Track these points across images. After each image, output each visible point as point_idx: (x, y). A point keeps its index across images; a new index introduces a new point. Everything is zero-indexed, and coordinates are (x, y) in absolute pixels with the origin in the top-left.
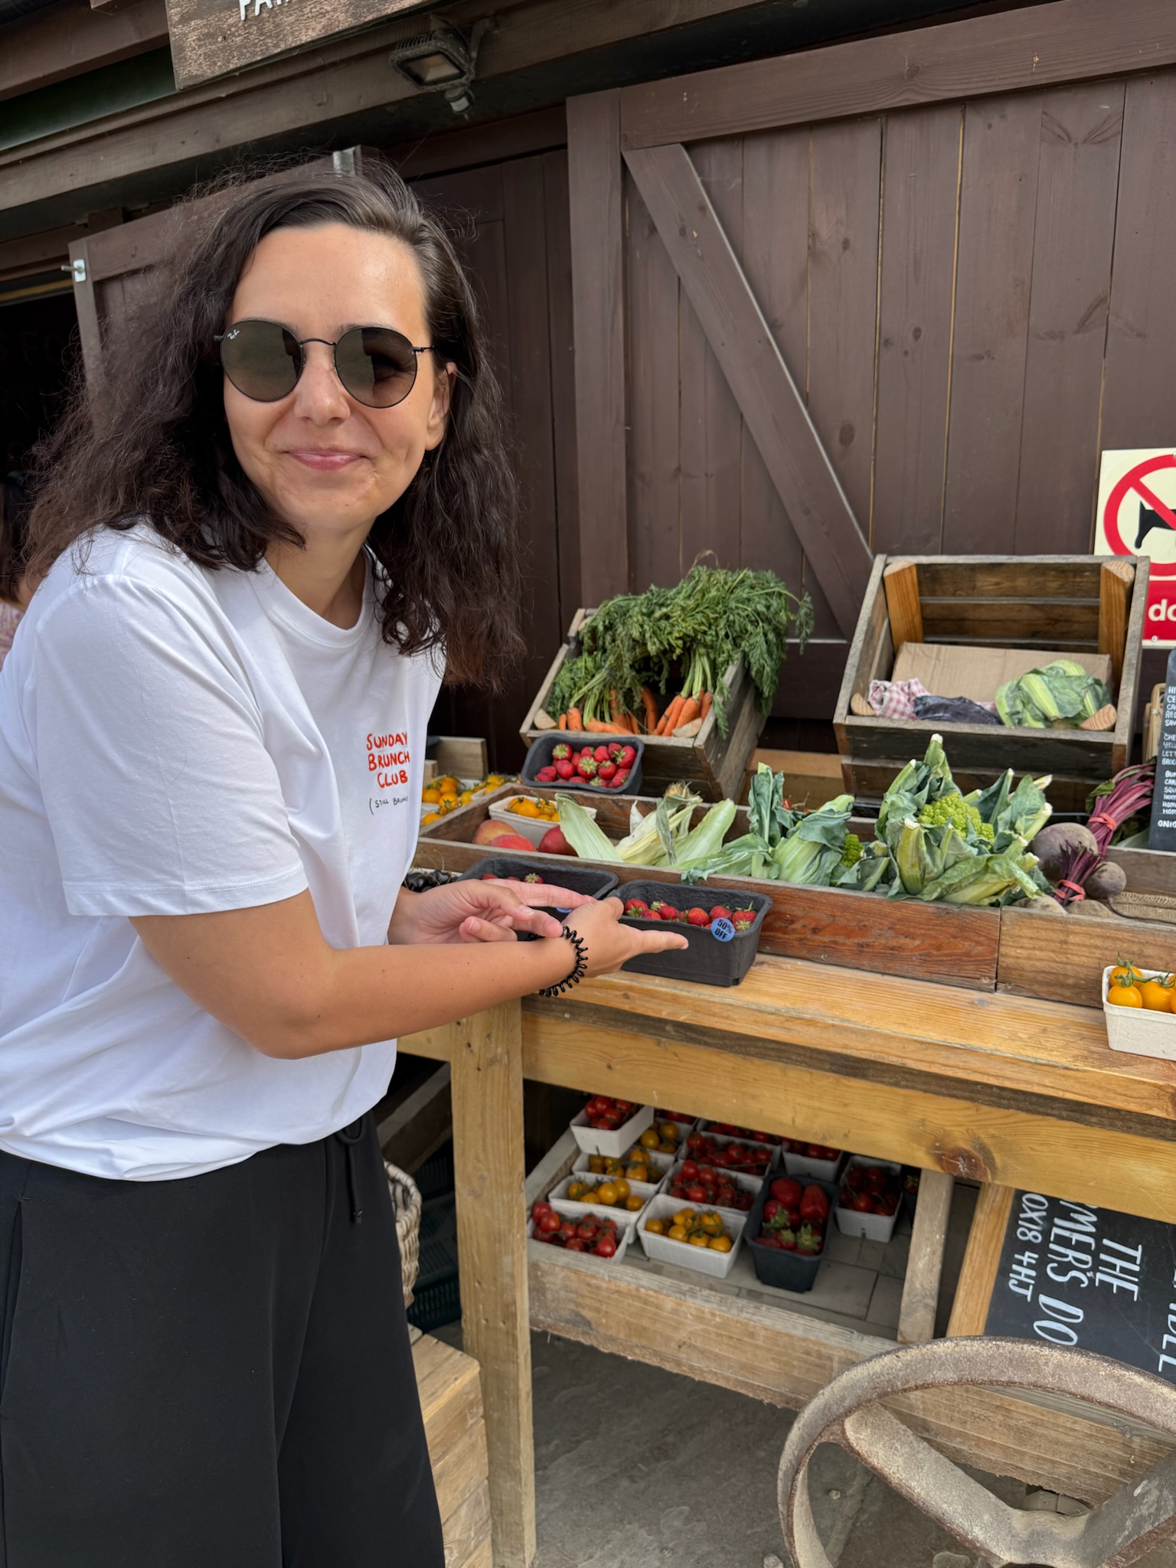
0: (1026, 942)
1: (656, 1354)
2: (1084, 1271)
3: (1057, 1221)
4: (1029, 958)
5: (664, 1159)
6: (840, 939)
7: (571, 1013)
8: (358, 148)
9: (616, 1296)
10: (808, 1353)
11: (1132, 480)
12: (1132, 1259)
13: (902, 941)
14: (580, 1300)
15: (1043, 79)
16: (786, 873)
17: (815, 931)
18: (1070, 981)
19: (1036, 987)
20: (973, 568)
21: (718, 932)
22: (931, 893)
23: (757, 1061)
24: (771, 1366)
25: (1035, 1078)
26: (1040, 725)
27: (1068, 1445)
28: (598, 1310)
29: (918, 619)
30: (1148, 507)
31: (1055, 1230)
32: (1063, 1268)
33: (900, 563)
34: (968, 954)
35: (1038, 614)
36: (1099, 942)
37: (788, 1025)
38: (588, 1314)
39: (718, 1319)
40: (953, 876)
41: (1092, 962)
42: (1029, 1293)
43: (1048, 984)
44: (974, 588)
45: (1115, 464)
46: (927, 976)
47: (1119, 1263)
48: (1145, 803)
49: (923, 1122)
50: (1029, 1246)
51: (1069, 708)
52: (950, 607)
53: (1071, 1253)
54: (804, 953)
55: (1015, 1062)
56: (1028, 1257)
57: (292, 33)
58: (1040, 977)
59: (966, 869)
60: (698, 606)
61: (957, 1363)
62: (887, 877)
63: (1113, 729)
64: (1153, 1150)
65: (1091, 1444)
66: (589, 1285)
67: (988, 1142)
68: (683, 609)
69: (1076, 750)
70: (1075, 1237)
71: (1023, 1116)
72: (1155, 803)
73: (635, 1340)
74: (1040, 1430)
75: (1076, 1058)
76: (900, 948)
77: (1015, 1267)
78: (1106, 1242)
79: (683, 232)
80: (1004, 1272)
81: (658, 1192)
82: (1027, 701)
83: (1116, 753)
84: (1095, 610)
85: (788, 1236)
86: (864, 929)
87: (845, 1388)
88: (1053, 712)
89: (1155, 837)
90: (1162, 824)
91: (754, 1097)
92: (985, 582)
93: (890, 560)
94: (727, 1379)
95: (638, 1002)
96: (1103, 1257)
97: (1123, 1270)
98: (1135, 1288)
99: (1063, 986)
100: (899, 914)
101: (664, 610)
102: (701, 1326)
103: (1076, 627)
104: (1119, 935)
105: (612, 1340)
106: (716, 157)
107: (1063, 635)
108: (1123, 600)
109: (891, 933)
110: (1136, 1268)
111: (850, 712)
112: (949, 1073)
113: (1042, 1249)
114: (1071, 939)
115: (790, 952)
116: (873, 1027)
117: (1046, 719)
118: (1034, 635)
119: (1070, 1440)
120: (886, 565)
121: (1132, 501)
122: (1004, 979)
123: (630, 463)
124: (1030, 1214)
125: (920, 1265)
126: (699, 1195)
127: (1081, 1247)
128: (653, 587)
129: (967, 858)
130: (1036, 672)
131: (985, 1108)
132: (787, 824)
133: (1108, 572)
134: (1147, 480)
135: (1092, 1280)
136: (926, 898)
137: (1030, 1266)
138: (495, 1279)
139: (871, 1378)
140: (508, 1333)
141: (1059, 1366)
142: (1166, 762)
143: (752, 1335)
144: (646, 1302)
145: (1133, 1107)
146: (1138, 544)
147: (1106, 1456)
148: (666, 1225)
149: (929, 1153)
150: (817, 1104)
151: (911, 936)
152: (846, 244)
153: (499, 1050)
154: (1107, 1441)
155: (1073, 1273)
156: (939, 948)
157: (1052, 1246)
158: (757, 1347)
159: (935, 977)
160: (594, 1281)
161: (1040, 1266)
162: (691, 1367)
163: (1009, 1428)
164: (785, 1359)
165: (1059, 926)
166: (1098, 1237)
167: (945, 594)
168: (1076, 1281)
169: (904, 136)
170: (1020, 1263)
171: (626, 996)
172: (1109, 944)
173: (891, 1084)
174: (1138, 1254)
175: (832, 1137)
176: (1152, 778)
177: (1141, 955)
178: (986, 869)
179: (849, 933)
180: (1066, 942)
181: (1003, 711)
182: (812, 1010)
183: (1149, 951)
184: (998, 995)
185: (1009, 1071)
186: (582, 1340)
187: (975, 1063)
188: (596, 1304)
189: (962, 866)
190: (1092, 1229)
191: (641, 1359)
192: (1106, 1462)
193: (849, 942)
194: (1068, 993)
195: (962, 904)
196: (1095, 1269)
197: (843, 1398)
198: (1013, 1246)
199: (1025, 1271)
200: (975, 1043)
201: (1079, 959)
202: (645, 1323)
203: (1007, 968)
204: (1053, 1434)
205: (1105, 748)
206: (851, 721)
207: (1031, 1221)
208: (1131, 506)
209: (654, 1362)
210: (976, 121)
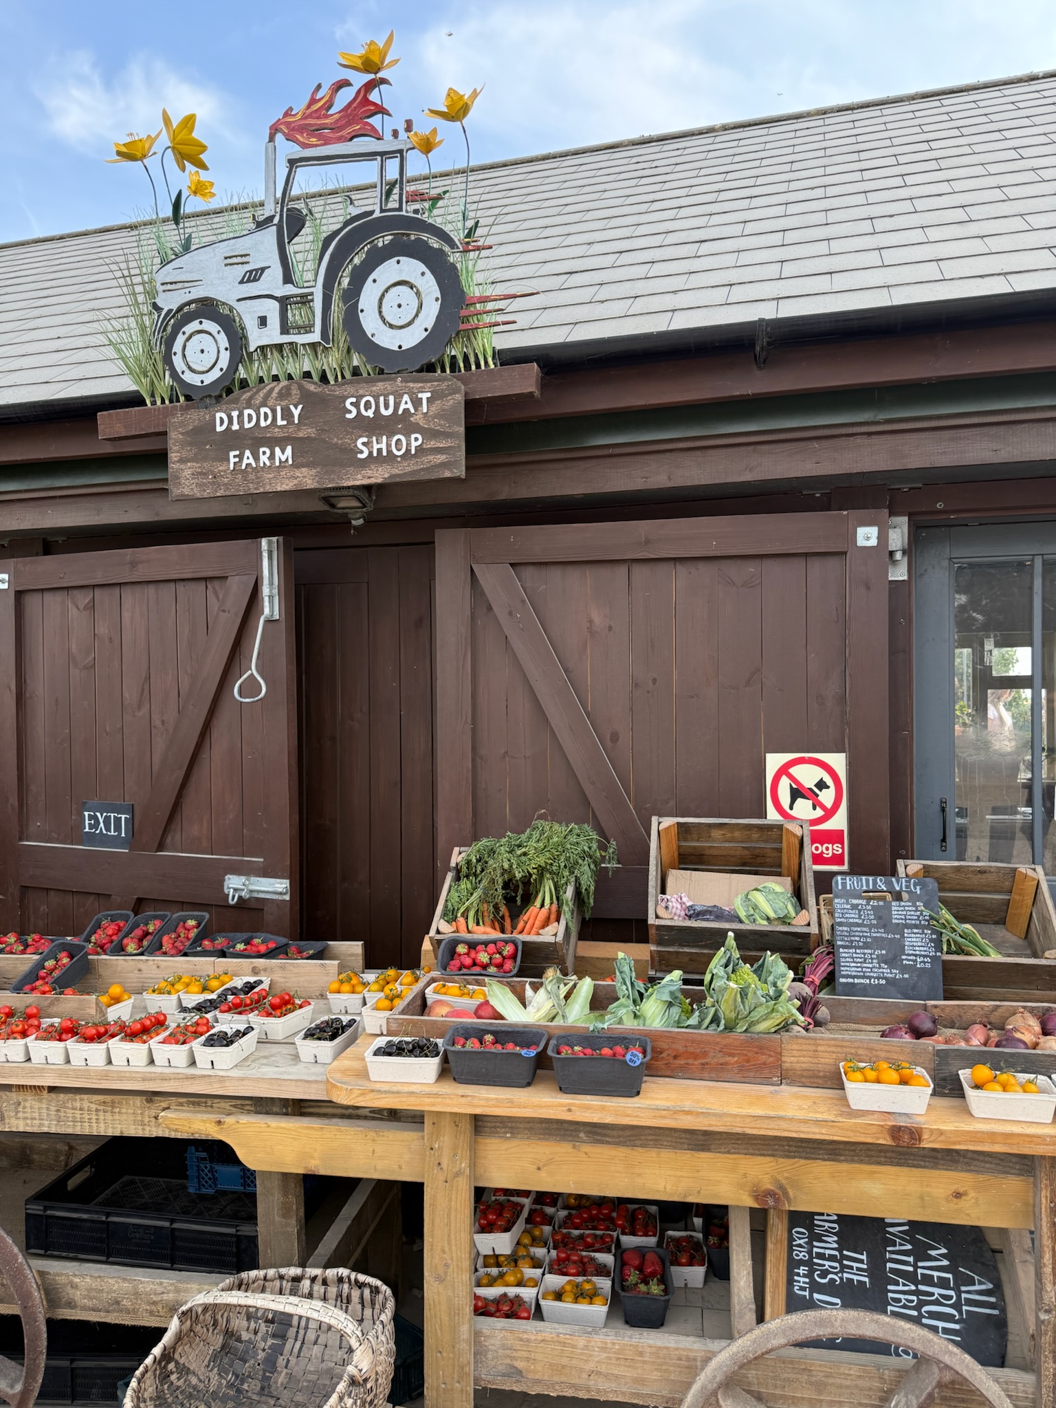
0: (795, 1053)
1: (573, 1386)
2: (836, 1274)
3: (815, 1243)
4: (797, 1062)
5: (539, 1252)
6: (690, 1061)
7: (512, 1133)
8: (281, 539)
9: (542, 1345)
10: (680, 1359)
11: (784, 770)
12: (861, 1261)
13: (728, 1059)
14: (515, 1354)
15: (719, 554)
16: (648, 1022)
17: (675, 1057)
18: (821, 1074)
19: (803, 1080)
20: (709, 825)
21: (631, 1060)
22: (742, 1027)
23: (640, 1149)
24: (656, 1375)
25: (817, 1130)
26: (765, 923)
27: (847, 1387)
28: (528, 1359)
29: (676, 854)
30: (794, 786)
31: (815, 1250)
32: (824, 1274)
33: (668, 822)
34: (764, 1064)
35: (746, 852)
36: (834, 1049)
37: (676, 1116)
38: (520, 1365)
39: (617, 1347)
40: (756, 1015)
41: (831, 1061)
42: (807, 1293)
43: (809, 1077)
44: (710, 837)
45: (774, 761)
46: (743, 1080)
47: (855, 1265)
48: (831, 968)
49: (745, 1175)
50: (801, 1263)
51: (780, 912)
52: (695, 848)
53: (827, 1263)
54: (668, 1073)
55: (805, 1121)
56: (802, 1270)
58: (805, 1073)
59: (761, 1011)
60: (545, 847)
61: (784, 1332)
62: (715, 1020)
63: (809, 925)
64: (875, 1172)
65: (860, 1383)
66: (521, 1340)
67: (783, 1182)
68: (536, 849)
69: (790, 937)
70: (828, 1252)
71: (803, 1162)
72: (836, 968)
73: (556, 1379)
74: (831, 1381)
75: (836, 1116)
76: (726, 1064)
77: (796, 1278)
78: (845, 1252)
79: (510, 613)
80: (790, 1282)
81: (543, 1274)
82: (755, 907)
83: (813, 939)
84: (780, 850)
85: (643, 1287)
86: (705, 1054)
87: (715, 1370)
88: (772, 915)
89: (839, 988)
90: (842, 980)
91: (639, 1175)
92: (716, 834)
93: (661, 820)
94: (623, 1393)
95: (578, 1113)
96: (845, 1262)
97: (858, 1269)
98: (866, 1280)
99: (818, 1077)
100: (724, 1042)
101: (524, 850)
102: (605, 1355)
103: (768, 860)
104: (844, 1044)
105: (538, 1381)
106: (529, 572)
107: (761, 865)
108: (798, 846)
109: (721, 1054)
110: (865, 1267)
111: (657, 917)
112: (770, 1133)
113: (809, 1263)
114: (820, 1048)
115: (660, 1074)
116: (725, 1111)
117: (768, 919)
118: (744, 865)
119: (848, 1383)
120: (659, 823)
121: (785, 783)
122: (788, 1077)
123: (474, 748)
124: (799, 1242)
125: (742, 1284)
126: (573, 1271)
127: (832, 1258)
128: (509, 833)
129: (761, 1005)
130: (756, 889)
131: (781, 1160)
132: (643, 991)
133: (787, 829)
134: (792, 771)
135: (841, 1279)
136: (739, 1030)
137: (804, 1276)
138: (453, 1347)
139: (731, 1357)
140: (462, 1390)
141: (843, 1320)
142: (839, 943)
143: (641, 1354)
144: (564, 1344)
145: (869, 1140)
146: (791, 808)
147: (870, 1389)
148: (558, 1296)
149: (749, 1195)
150: (680, 1173)
151: (732, 1055)
152: (610, 628)
153: (463, 1165)
154: (870, 1378)
155: (831, 1276)
156: (748, 1061)
157: (815, 1260)
158: (644, 1362)
159: (747, 1080)
160: (525, 1336)
161: (810, 1275)
162: (598, 1391)
163: (811, 1383)
164: (664, 1367)
165: (812, 1042)
166: (840, 1250)
167: (692, 840)
168: (832, 1280)
169: (639, 572)
170: (798, 1275)
171: (570, 1110)
172: (839, 1050)
173: (725, 1153)
174: (864, 1257)
175: (690, 1195)
176: (833, 953)
177: (856, 1054)
178: (773, 1010)
179: (695, 1056)
180: (817, 1051)
181: (742, 914)
182: (688, 1105)
183: (860, 1052)
184: (783, 1087)
185: (803, 1128)
186: (515, 1388)
187: (784, 1125)
188: (525, 1354)
189: (759, 1009)
190: (835, 1245)
191: (561, 1394)
192: (871, 1393)
193: (696, 1062)
194: (821, 1081)
195: (760, 1033)
196: (842, 1271)
197: (715, 1377)
198: (793, 1264)
199: (802, 1279)
200: (782, 1113)
201: (825, 1060)
202: (564, 1361)
203: (787, 1070)
204: (838, 1381)
205: (807, 935)
206: (659, 922)
207: (800, 1246)
208: (784, 785)
209: (569, 1393)
210: (682, 570)
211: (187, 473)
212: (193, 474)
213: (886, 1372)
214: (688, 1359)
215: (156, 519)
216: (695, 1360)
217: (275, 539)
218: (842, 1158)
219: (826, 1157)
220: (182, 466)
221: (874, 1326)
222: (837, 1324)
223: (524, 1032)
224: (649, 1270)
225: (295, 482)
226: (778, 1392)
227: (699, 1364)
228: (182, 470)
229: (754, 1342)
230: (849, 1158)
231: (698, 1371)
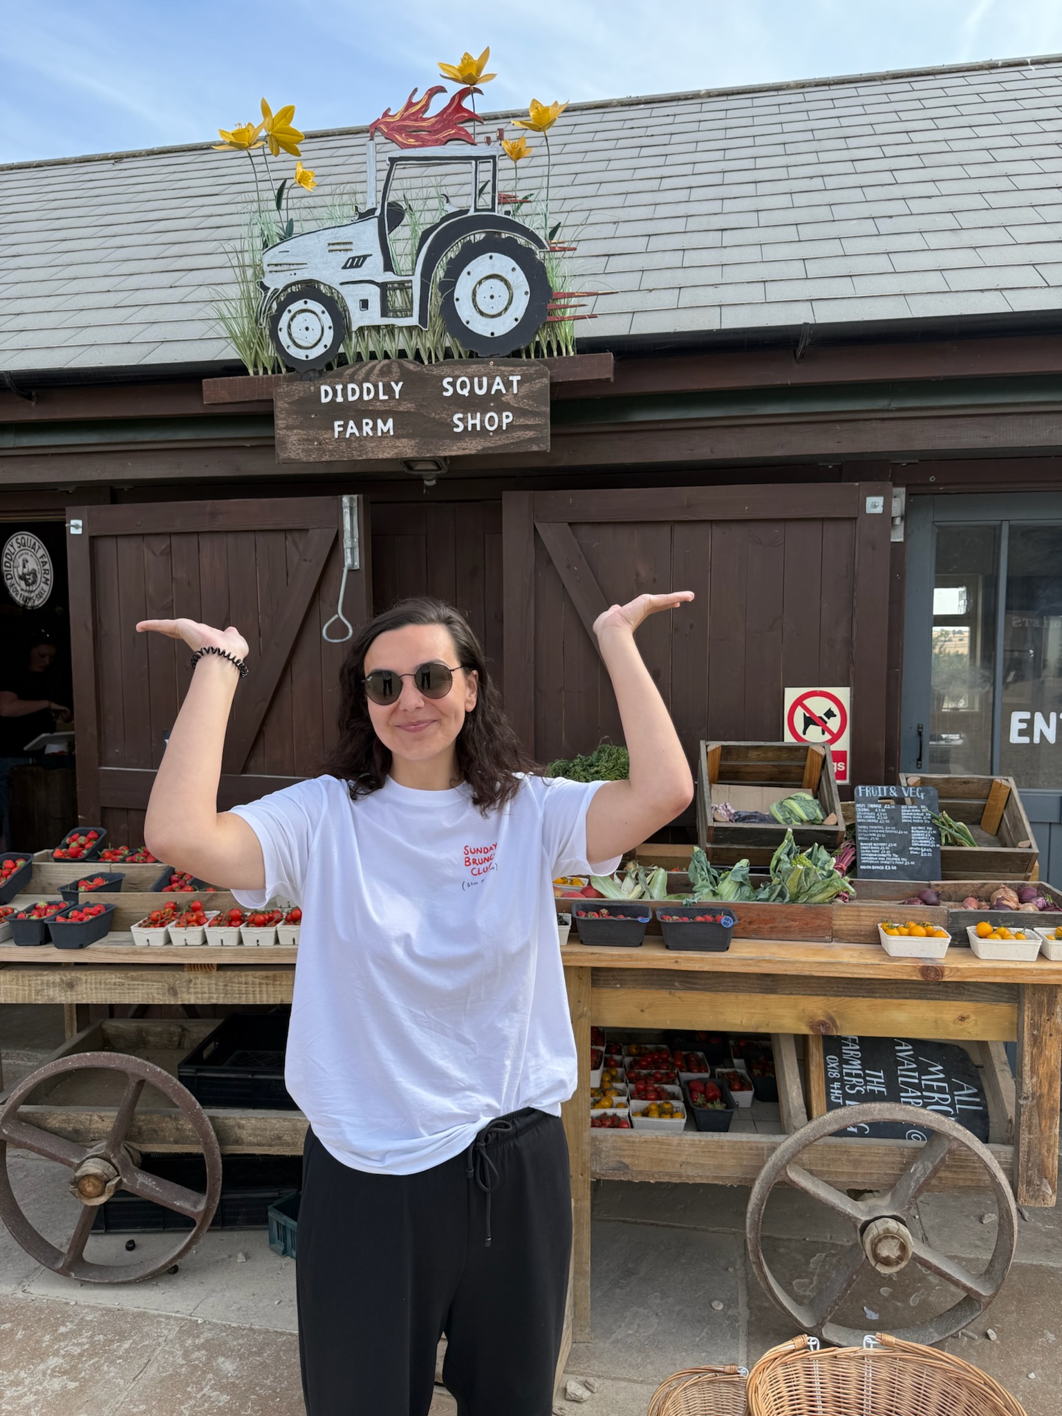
0: (843, 918)
1: (668, 1174)
2: (861, 1086)
3: (844, 1066)
4: (845, 925)
5: (620, 1086)
6: (762, 926)
7: (620, 984)
8: (361, 496)
9: (644, 1145)
10: (751, 1149)
11: (799, 702)
12: (880, 1077)
13: (791, 923)
14: (623, 1153)
15: (750, 517)
16: (725, 898)
17: (750, 923)
18: (863, 933)
19: (849, 938)
20: (748, 748)
21: (725, 923)
22: (802, 899)
23: (723, 994)
24: (733, 1162)
25: (867, 971)
26: (799, 824)
27: (876, 1162)
28: (633, 1156)
29: (717, 771)
30: (807, 715)
31: (844, 1070)
32: (853, 1087)
33: (714, 745)
34: (819, 926)
35: (775, 769)
36: (873, 914)
37: (759, 964)
38: (627, 1161)
39: (703, 1143)
40: (814, 890)
41: (871, 923)
42: (841, 1101)
43: (854, 936)
44: (747, 757)
45: (791, 694)
46: (802, 939)
47: (875, 1080)
48: (854, 858)
49: (804, 1011)
50: (835, 1080)
51: (811, 815)
52: (733, 766)
53: (854, 1079)
54: (745, 935)
55: (858, 965)
56: (836, 1085)
57: (373, 452)
58: (850, 933)
59: (819, 886)
60: (614, 766)
61: (836, 1121)
62: (782, 895)
63: (837, 824)
64: (902, 1005)
65: (886, 1159)
66: (628, 1142)
67: (833, 1014)
68: (606, 768)
69: (822, 835)
70: (854, 1072)
71: (848, 999)
72: (858, 858)
73: (655, 1169)
74: (864, 1158)
75: (880, 960)
76: (790, 927)
77: (832, 1091)
78: (867, 1071)
79: (569, 567)
80: (828, 1094)
81: (628, 1100)
82: (791, 812)
83: (840, 835)
84: (803, 767)
85: (709, 1105)
86: (773, 920)
87: (783, 1152)
88: (805, 817)
89: (859, 873)
90: (862, 867)
91: (721, 1013)
92: (753, 754)
93: (708, 743)
94: (707, 1177)
95: (683, 964)
96: (868, 1078)
97: (877, 1083)
98: (884, 1090)
99: (861, 935)
100: (789, 910)
101: (596, 769)
102: (694, 1149)
103: (792, 775)
104: (881, 910)
105: (641, 1172)
106: (584, 531)
107: (785, 780)
108: (821, 763)
109: (786, 920)
110: (883, 1081)
111: (715, 820)
112: (831, 975)
113: (841, 1080)
114: (862, 914)
115: (738, 936)
116: (797, 959)
117: (802, 821)
118: (771, 780)
119: (877, 1159)
120: (707, 746)
121: (800, 712)
122: (838, 937)
124: (832, 1065)
125: (794, 1094)
126: (653, 1097)
127: (857, 1076)
128: (579, 755)
129: (819, 882)
130: (790, 798)
131: (831, 998)
132: (717, 876)
133: (813, 750)
134: (806, 702)
135: (866, 1090)
136: (800, 902)
137: (838, 1089)
138: (578, 1148)
139: (796, 1142)
140: (584, 1181)
142: (860, 838)
143: (721, 1147)
144: (662, 1143)
145: (905, 977)
146: (804, 733)
147: (893, 1163)
148: (646, 1113)
149: (807, 1026)
150: (753, 1011)
151: (794, 920)
152: (654, 580)
153: (585, 1009)
154: (893, 1154)
155: (857, 1088)
156: (807, 924)
157: (845, 1078)
158: (724, 1153)
159: (806, 939)
160: (631, 1139)
161: (842, 1088)
162: (688, 1176)
163: (849, 1161)
164: (739, 1156)
165: (856, 909)
166: (863, 1070)
167: (732, 760)
168: (859, 1091)
169: (680, 531)
170: (834, 1088)
171: (677, 962)
172: (877, 914)
173: (788, 994)
174: (881, 1074)
175: (761, 1027)
176: (855, 846)
177: (890, 917)
178: (828, 886)
179: (766, 922)
180: (859, 916)
181: (780, 817)
182: (767, 956)
183: (893, 916)
184: (833, 943)
185: (856, 970)
186: (623, 1179)
187: (842, 968)
188: (632, 1153)
189: (817, 885)
190: (860, 1067)
191: (659, 1180)
192: (893, 1166)
193: (766, 927)
194: (862, 938)
195: (815, 903)
196: (866, 1085)
197: (784, 1156)
198: (829, 1081)
199: (836, 1091)
200: (839, 960)
201: (866, 922)
202: (662, 1156)
203: (837, 931)
204: (870, 1158)
205: (836, 832)
206: (716, 825)
207: (833, 1068)
208: (799, 714)
209: (666, 1179)
210: (717, 530)
211: (293, 439)
212: (299, 440)
213: (906, 1150)
214: (757, 1149)
215: (237, 474)
216: (763, 1149)
217: (355, 497)
218: (878, 995)
219: (865, 995)
220: (289, 433)
221: (902, 1113)
222: (876, 1113)
223: (631, 907)
224: (711, 1095)
225: (396, 451)
226: (825, 1169)
227: (765, 1152)
228: (288, 436)
229: (813, 1129)
230: (883, 995)
231: (765, 1157)
